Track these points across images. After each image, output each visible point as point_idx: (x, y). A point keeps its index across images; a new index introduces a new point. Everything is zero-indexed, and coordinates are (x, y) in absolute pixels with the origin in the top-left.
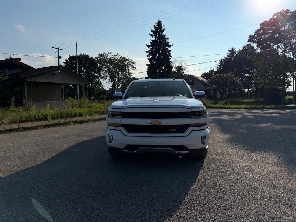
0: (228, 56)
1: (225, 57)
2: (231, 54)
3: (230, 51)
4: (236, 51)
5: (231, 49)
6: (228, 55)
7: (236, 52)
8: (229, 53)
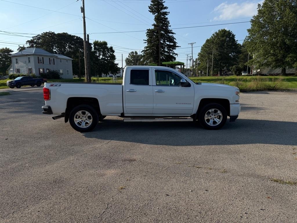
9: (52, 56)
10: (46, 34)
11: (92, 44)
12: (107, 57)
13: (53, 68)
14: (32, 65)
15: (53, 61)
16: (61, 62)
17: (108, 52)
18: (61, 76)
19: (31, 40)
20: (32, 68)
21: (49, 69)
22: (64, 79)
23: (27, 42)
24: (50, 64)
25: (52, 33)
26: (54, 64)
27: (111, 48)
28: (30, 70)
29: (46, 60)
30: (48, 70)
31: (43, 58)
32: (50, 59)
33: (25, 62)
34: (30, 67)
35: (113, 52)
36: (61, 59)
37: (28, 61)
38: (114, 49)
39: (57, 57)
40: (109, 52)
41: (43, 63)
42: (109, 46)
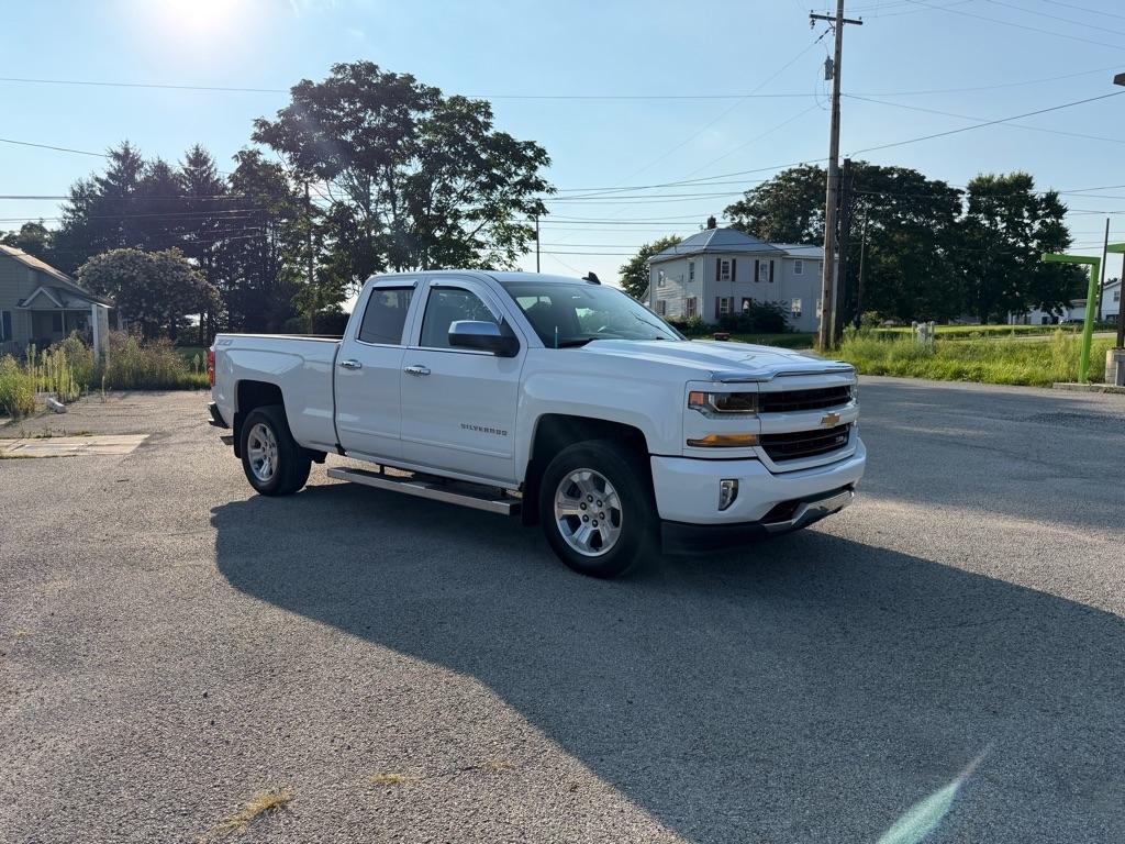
0: (110, 174)
1: (97, 179)
2: (120, 170)
3: (116, 156)
4: (143, 159)
5: (121, 151)
6: (112, 170)
7: (142, 165)
8: (115, 164)
9: (766, 254)
10: (787, 177)
11: (963, 193)
12: (1026, 239)
13: (765, 294)
14: (696, 290)
15: (768, 270)
16: (798, 271)
17: (1034, 217)
18: (791, 322)
19: (740, 203)
20: (695, 298)
21: (750, 300)
22: (801, 333)
23: (725, 212)
24: (757, 279)
25: (811, 168)
26: (771, 280)
27: (1051, 198)
28: (691, 303)
29: (745, 268)
30: (746, 302)
31: (734, 261)
32: (757, 262)
33: (680, 281)
34: (692, 296)
35: (1059, 211)
36: (799, 261)
37: (687, 276)
38: (1062, 200)
39: (784, 255)
40: (1038, 218)
41: (733, 279)
42: (1039, 191)
